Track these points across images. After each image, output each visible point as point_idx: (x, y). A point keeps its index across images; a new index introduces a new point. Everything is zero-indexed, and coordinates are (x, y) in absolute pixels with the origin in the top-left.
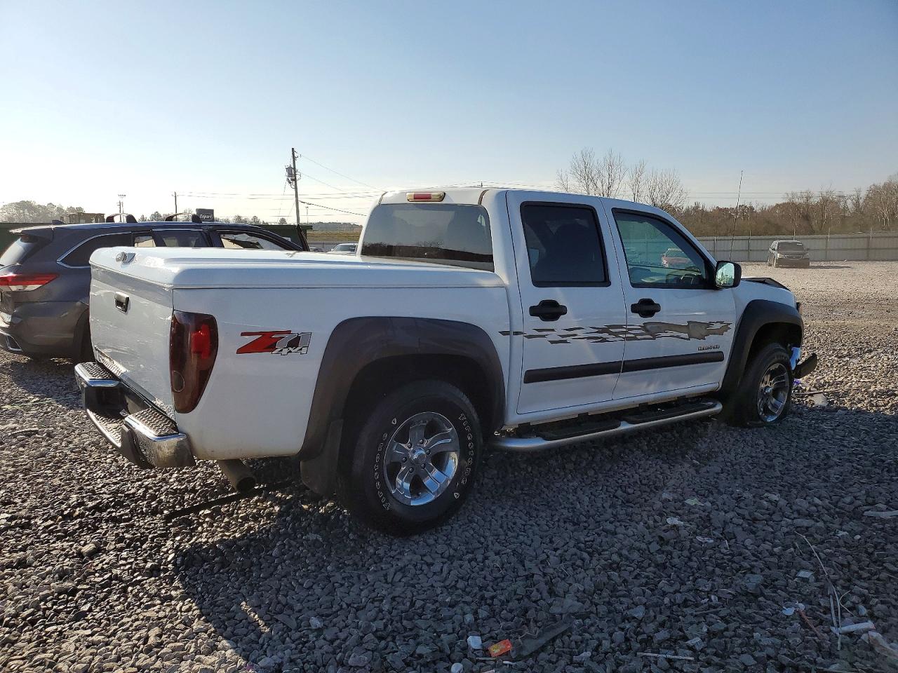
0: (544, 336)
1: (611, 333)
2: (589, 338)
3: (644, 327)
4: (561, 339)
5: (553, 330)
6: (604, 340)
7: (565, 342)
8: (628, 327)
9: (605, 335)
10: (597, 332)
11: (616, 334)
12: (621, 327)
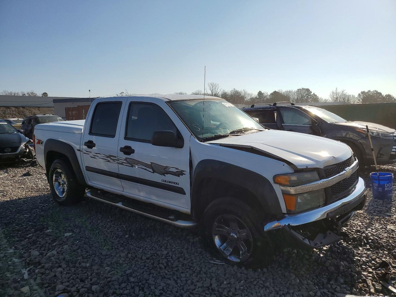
0: (88, 154)
1: (111, 159)
2: (103, 159)
3: (126, 159)
4: (93, 156)
5: (91, 152)
6: (109, 161)
7: (95, 158)
8: (119, 158)
9: (109, 159)
10: (106, 157)
11: (114, 160)
12: (115, 157)
